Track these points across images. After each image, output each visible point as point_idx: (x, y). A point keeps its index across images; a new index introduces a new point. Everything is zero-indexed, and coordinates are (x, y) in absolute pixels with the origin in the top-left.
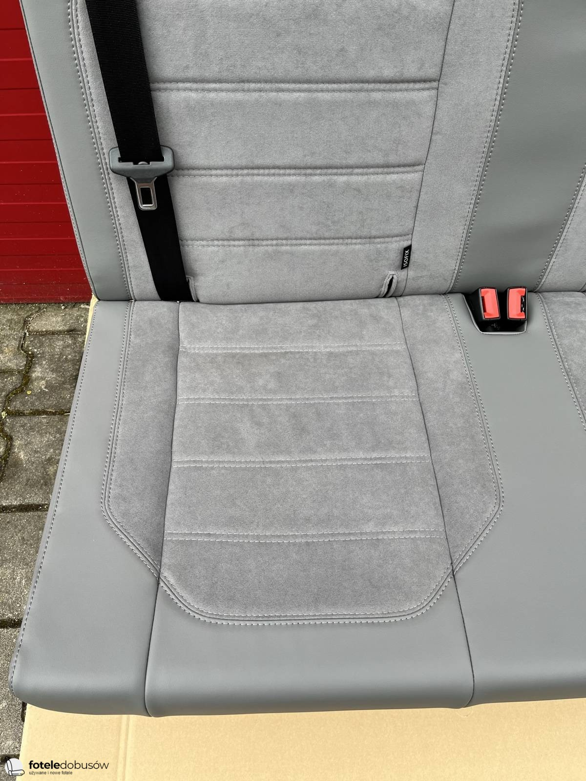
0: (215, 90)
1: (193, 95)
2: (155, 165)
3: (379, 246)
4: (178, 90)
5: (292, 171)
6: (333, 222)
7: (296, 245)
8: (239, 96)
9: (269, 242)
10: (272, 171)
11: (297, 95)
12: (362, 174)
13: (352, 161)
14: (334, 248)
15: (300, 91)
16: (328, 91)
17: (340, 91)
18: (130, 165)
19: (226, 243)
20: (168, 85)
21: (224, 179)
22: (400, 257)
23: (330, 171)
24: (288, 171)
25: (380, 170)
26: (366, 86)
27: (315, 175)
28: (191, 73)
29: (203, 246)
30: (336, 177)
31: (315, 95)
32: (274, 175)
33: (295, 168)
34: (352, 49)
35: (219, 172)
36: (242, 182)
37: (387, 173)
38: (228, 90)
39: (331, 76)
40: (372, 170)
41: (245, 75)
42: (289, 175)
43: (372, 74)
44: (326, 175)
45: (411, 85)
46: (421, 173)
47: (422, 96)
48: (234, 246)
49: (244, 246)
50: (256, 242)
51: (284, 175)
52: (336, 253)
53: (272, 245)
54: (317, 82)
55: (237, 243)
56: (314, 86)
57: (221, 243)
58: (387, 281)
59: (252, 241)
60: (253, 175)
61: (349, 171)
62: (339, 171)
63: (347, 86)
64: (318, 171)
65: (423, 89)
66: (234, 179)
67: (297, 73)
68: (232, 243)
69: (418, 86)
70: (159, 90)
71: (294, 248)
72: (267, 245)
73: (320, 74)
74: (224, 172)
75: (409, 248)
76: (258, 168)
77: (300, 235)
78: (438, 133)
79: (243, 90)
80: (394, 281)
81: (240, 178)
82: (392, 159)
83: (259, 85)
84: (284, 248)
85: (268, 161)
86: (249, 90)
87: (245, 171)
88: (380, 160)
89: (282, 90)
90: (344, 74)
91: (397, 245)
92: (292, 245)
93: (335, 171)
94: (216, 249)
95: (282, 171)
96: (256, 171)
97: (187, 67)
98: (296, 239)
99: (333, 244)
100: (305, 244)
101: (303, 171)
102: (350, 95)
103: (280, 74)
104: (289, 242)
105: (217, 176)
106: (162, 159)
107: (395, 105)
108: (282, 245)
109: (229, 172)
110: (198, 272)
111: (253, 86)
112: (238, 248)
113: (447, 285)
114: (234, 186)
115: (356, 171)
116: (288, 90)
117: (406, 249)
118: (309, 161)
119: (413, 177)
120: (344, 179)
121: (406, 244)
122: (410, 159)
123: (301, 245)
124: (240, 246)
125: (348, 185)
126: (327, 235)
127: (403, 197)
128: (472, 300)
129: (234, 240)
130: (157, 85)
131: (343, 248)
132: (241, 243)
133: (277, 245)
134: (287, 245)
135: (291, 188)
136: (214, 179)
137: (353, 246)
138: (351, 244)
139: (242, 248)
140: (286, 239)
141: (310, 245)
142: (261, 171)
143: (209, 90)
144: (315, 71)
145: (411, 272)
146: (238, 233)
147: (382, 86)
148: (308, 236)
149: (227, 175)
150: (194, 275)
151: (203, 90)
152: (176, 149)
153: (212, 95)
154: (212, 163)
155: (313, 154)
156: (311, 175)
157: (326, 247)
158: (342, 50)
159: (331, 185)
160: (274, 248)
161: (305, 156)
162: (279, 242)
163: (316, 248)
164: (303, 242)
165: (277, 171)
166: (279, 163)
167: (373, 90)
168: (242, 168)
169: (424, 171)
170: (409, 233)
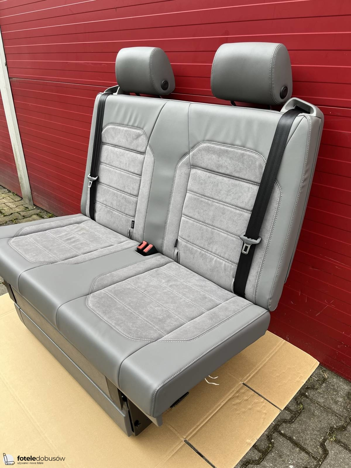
1: (105, 166)
3: (128, 218)
4: (103, 165)
6: (120, 206)
9: (109, 207)
12: (127, 195)
13: (125, 190)
16: (123, 172)
19: (102, 204)
22: (132, 224)
28: (105, 162)
31: (121, 172)
32: (112, 189)
33: (116, 189)
34: (128, 164)
37: (131, 196)
38: (109, 167)
39: (124, 169)
41: (112, 165)
43: (130, 170)
44: (121, 192)
45: (136, 175)
51: (114, 190)
54: (122, 169)
58: (129, 231)
59: (106, 205)
60: (109, 188)
61: (125, 193)
62: (123, 192)
63: (126, 172)
64: (119, 191)
65: (138, 177)
66: (107, 188)
67: (119, 166)
75: (134, 221)
78: (140, 189)
82: (132, 193)
83: (114, 167)
85: (112, 185)
86: (112, 168)
88: (129, 192)
90: (126, 169)
92: (113, 210)
94: (100, 205)
97: (105, 160)
98: (114, 208)
99: (120, 213)
102: (126, 174)
103: (117, 166)
106: (96, 177)
109: (106, 186)
110: (97, 211)
116: (118, 170)
117: (133, 221)
118: (118, 188)
119: (136, 199)
120: (123, 195)
121: (133, 220)
122: (135, 194)
124: (104, 206)
126: (119, 210)
127: (133, 204)
130: (101, 163)
131: (121, 215)
135: (114, 194)
136: (104, 187)
137: (123, 216)
140: (112, 208)
142: (111, 187)
143: (107, 166)
144: (122, 167)
145: (134, 230)
146: (105, 203)
147: (132, 174)
148: (116, 208)
152: (99, 176)
154: (104, 182)
158: (126, 164)
159: (121, 195)
160: (110, 209)
161: (118, 186)
163: (117, 213)
164: (115, 210)
167: (130, 174)
168: (108, 185)
169: (138, 198)
170: (134, 216)
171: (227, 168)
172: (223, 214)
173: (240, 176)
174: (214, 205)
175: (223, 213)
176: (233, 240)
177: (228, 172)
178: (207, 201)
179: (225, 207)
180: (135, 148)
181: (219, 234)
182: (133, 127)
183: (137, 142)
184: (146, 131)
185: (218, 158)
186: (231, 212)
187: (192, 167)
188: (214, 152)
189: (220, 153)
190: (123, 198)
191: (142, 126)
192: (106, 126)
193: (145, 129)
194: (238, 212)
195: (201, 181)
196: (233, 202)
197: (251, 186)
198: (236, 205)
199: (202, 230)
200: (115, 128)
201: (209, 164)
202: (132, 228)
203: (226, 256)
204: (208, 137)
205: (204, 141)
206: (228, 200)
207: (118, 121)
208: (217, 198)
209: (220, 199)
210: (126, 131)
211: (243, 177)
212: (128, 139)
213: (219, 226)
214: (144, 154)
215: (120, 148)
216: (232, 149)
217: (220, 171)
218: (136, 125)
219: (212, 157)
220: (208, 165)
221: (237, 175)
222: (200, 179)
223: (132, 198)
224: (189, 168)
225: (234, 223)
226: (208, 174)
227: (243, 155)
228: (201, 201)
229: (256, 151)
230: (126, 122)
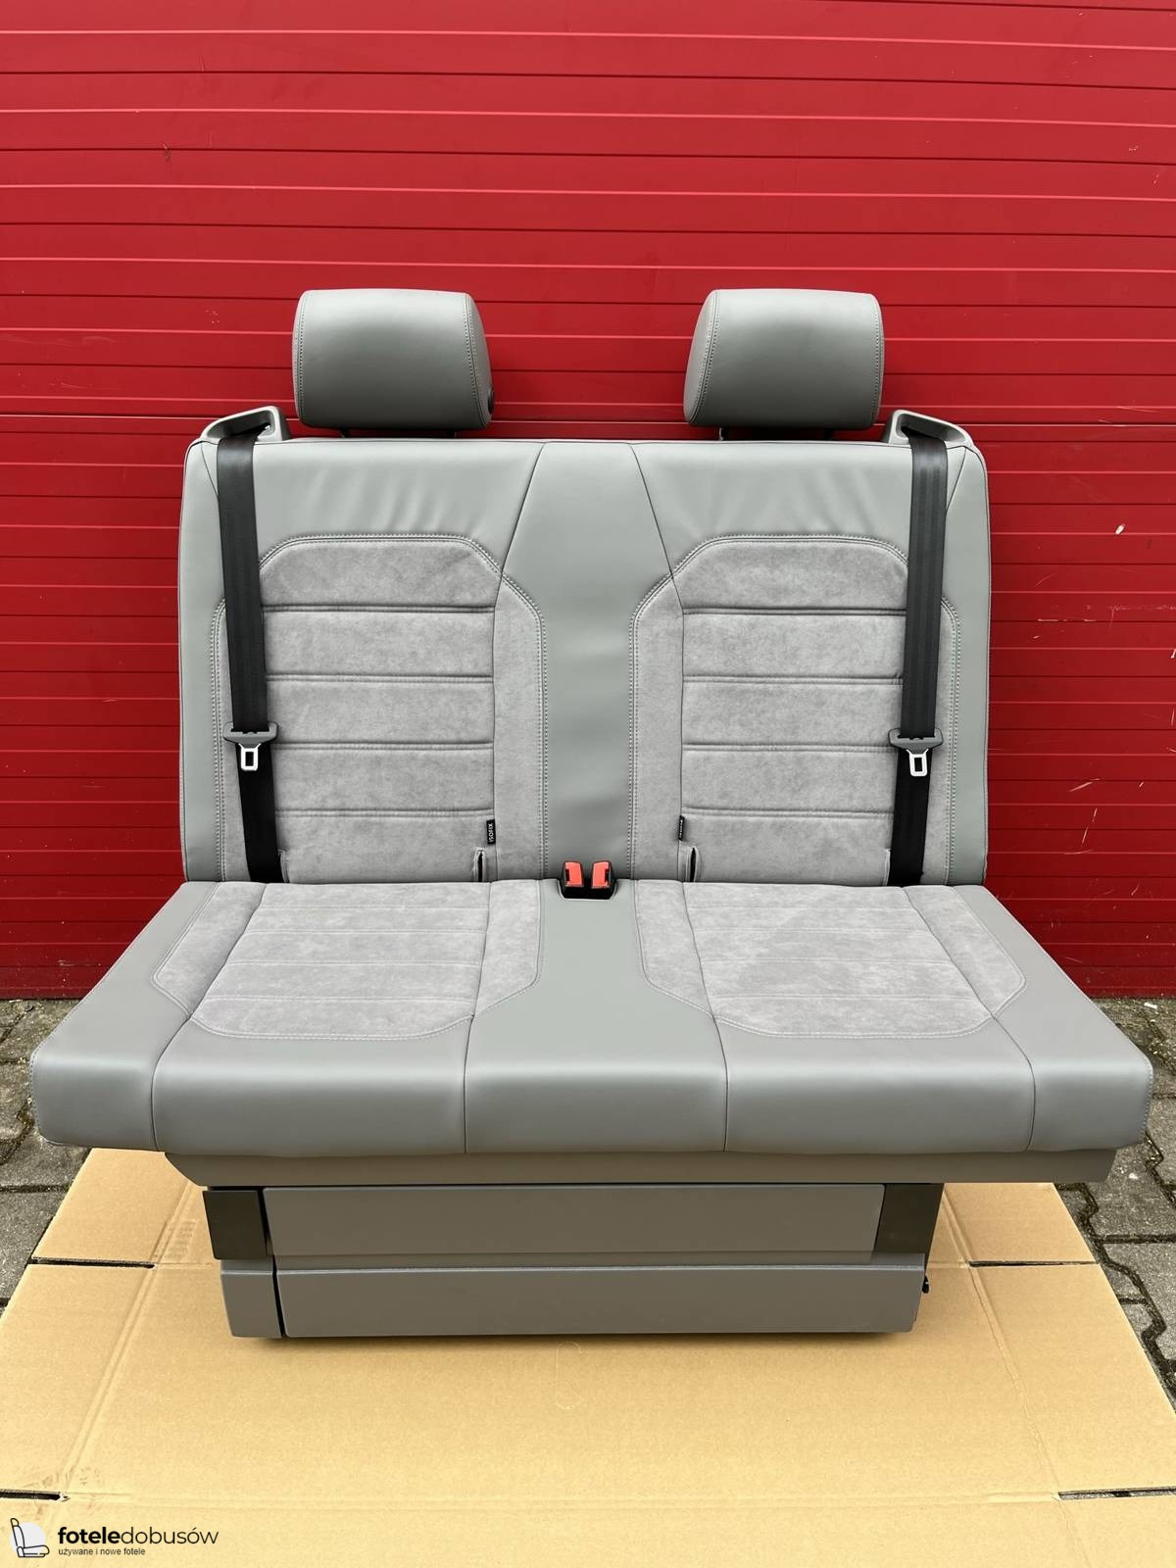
0: (317, 680)
1: (299, 683)
2: (260, 734)
3: (463, 819)
4: (288, 680)
5: (379, 746)
6: (418, 793)
7: (385, 816)
8: (336, 685)
9: (359, 813)
10: (362, 745)
11: (380, 684)
12: (440, 749)
13: (430, 737)
14: (421, 820)
15: (383, 681)
16: (405, 682)
17: (414, 682)
18: (240, 734)
19: (319, 813)
20: (280, 677)
21: (321, 752)
22: (485, 832)
23: (411, 746)
24: (375, 746)
25: (455, 746)
26: (435, 678)
27: (399, 749)
28: (299, 667)
29: (297, 816)
30: (416, 752)
31: (395, 684)
32: (363, 748)
33: (381, 743)
34: (421, 652)
35: (316, 745)
36: (335, 755)
37: (462, 749)
38: (327, 680)
39: (407, 671)
40: (447, 746)
41: (340, 670)
42: (377, 749)
43: (438, 669)
44: (408, 749)
45: (470, 679)
46: (491, 750)
47: (479, 687)
48: (326, 816)
49: (336, 816)
50: (347, 812)
51: (372, 749)
52: (424, 824)
53: (362, 816)
54: (396, 675)
55: (329, 813)
56: (394, 678)
57: (314, 813)
58: (476, 858)
59: (342, 810)
60: (345, 748)
61: (428, 746)
62: (420, 746)
63: (421, 678)
64: (402, 746)
65: (481, 682)
66: (329, 751)
67: (379, 668)
68: (325, 813)
69: (476, 679)
70: (273, 680)
71: (383, 819)
72: (357, 816)
73: (398, 669)
74: (320, 745)
75: (492, 822)
76: (350, 742)
77: (388, 805)
78: (498, 716)
79: (339, 681)
80: (483, 857)
81: (333, 751)
82: (464, 736)
83: (351, 677)
84: (373, 819)
85: (356, 736)
86: (343, 681)
87: (339, 745)
88: (453, 737)
89: (369, 681)
90: (418, 670)
91: (481, 818)
92: (380, 816)
93: (416, 746)
94: (309, 819)
95: (370, 746)
96: (348, 745)
97: (296, 663)
98: (385, 810)
99: (419, 816)
100: (393, 816)
101: (388, 746)
102: (424, 685)
103: (368, 669)
104: (379, 813)
105: (315, 749)
106: (268, 730)
107: (460, 693)
108: (371, 816)
109: (325, 745)
110: (291, 843)
111: (346, 677)
112: (330, 819)
113: (539, 866)
114: (328, 757)
115: (434, 746)
116: (374, 681)
117: (489, 822)
118: (393, 736)
119: (484, 753)
120: (423, 753)
121: (489, 818)
122: (477, 738)
123: (389, 816)
124: (331, 816)
125: (428, 759)
126: (413, 806)
127: (478, 770)
128: (561, 876)
129: (326, 810)
130: (272, 677)
131: (429, 820)
132: (333, 813)
133: (367, 816)
134: (376, 816)
135: (378, 761)
136: (311, 752)
137: (439, 819)
138: (437, 816)
139: (334, 818)
140: (375, 809)
141: (398, 816)
142: (353, 745)
143: (312, 680)
144: (394, 667)
145: (498, 849)
146: (331, 803)
147: (448, 679)
148: (395, 807)
149: (323, 749)
150: (286, 849)
151: (308, 680)
152: (281, 725)
153: (314, 684)
154: (310, 737)
155: (395, 730)
156: (395, 749)
157: (414, 819)
158: (414, 653)
159: (414, 758)
160: (365, 818)
161: (389, 732)
162: (369, 812)
163: (404, 819)
164: (392, 813)
165: (366, 745)
166: (366, 738)
167: (441, 682)
168: (336, 743)
169: (493, 748)
170: (490, 807)
171: (804, 592)
172: (821, 704)
173: (846, 604)
174: (787, 692)
175: (816, 704)
176: (863, 759)
177: (807, 601)
178: (761, 686)
179: (820, 686)
180: (444, 599)
181: (819, 758)
182: (417, 533)
183: (449, 579)
184: (482, 541)
185: (771, 572)
186: (842, 694)
187: (685, 611)
188: (752, 558)
189: (775, 559)
190: (428, 761)
191: (461, 528)
192: (275, 549)
193: (476, 534)
194: (859, 688)
195: (731, 640)
196: (840, 670)
197: (877, 619)
198: (852, 674)
199: (766, 764)
200: (325, 549)
201: (745, 593)
202: (490, 843)
203: (856, 803)
204: (721, 528)
205: (712, 538)
206: (825, 669)
207: (340, 523)
208: (791, 671)
209: (802, 671)
210: (388, 552)
211: (852, 604)
212: (405, 576)
213: (815, 739)
214: (491, 609)
215: (367, 608)
216: (810, 544)
217: (784, 603)
218: (433, 526)
219: (750, 572)
220: (742, 596)
221: (834, 602)
222: (725, 637)
223: (468, 752)
224: (678, 617)
225: (857, 717)
226: (746, 618)
227: (841, 552)
228: (744, 692)
229: (873, 538)
230: (381, 523)
